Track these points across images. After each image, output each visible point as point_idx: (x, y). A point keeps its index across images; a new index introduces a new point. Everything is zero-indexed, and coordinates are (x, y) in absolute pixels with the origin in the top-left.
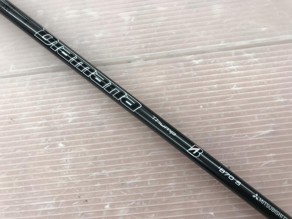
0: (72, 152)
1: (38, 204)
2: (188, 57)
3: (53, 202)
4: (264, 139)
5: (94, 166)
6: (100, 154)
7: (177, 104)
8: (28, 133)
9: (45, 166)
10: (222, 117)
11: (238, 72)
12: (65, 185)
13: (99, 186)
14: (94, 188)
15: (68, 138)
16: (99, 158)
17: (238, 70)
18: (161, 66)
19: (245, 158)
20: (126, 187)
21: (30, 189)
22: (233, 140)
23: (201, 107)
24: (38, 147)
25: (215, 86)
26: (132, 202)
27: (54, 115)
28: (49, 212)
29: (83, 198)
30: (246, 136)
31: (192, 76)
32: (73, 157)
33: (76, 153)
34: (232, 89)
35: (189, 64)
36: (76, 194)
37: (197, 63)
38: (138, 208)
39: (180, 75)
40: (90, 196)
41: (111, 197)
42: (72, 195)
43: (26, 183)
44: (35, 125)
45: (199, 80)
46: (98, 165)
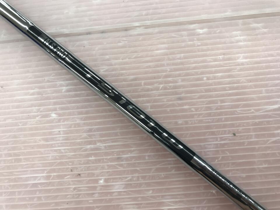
0: (66, 123)
1: (28, 177)
2: (192, 26)
3: (44, 175)
4: (271, 114)
5: (89, 139)
6: (95, 126)
7: (179, 75)
8: (19, 102)
9: (37, 138)
10: (227, 90)
11: (245, 43)
12: (57, 157)
13: (93, 159)
14: (88, 162)
15: (62, 109)
16: (94, 129)
17: (245, 40)
18: (163, 35)
19: (251, 134)
20: (122, 161)
21: (19, 160)
22: (238, 114)
23: (205, 79)
24: (29, 117)
25: (220, 57)
26: (129, 177)
27: (48, 84)
28: (39, 186)
29: (76, 172)
30: (253, 110)
31: (196, 46)
32: (66, 128)
33: (69, 124)
34: (238, 61)
35: (192, 34)
36: (69, 168)
37: (201, 33)
38: (135, 184)
39: (183, 44)
40: (84, 170)
41: (106, 172)
42: (64, 168)
43: (15, 155)
44: (26, 94)
45: (203, 50)
46: (92, 137)
